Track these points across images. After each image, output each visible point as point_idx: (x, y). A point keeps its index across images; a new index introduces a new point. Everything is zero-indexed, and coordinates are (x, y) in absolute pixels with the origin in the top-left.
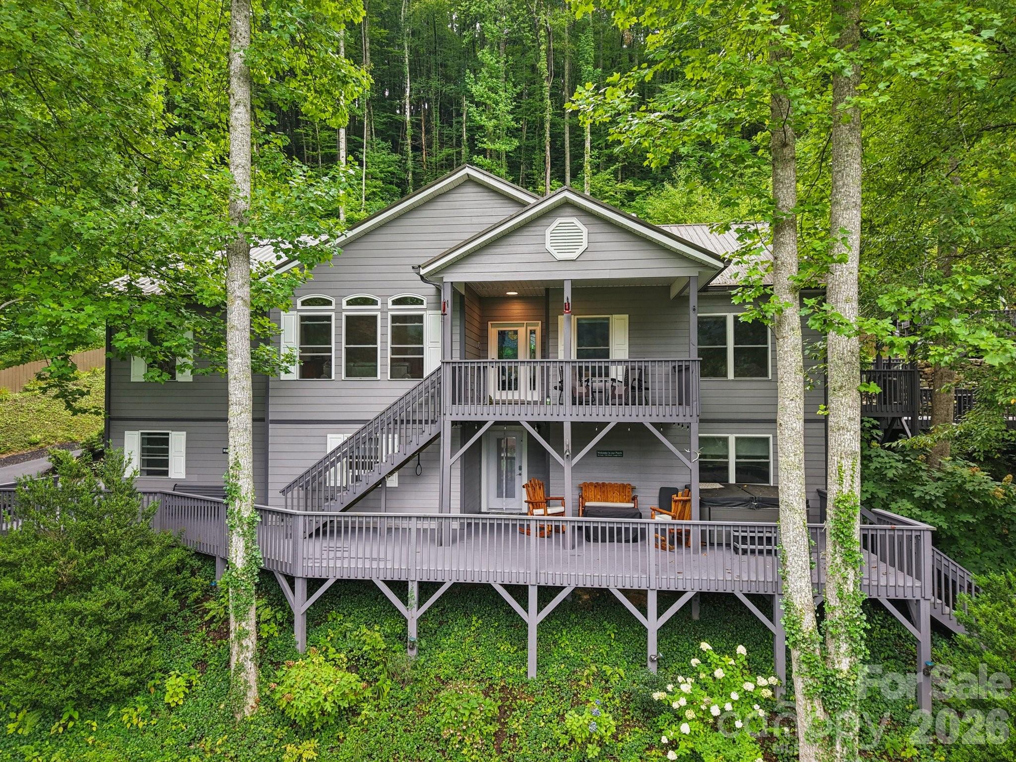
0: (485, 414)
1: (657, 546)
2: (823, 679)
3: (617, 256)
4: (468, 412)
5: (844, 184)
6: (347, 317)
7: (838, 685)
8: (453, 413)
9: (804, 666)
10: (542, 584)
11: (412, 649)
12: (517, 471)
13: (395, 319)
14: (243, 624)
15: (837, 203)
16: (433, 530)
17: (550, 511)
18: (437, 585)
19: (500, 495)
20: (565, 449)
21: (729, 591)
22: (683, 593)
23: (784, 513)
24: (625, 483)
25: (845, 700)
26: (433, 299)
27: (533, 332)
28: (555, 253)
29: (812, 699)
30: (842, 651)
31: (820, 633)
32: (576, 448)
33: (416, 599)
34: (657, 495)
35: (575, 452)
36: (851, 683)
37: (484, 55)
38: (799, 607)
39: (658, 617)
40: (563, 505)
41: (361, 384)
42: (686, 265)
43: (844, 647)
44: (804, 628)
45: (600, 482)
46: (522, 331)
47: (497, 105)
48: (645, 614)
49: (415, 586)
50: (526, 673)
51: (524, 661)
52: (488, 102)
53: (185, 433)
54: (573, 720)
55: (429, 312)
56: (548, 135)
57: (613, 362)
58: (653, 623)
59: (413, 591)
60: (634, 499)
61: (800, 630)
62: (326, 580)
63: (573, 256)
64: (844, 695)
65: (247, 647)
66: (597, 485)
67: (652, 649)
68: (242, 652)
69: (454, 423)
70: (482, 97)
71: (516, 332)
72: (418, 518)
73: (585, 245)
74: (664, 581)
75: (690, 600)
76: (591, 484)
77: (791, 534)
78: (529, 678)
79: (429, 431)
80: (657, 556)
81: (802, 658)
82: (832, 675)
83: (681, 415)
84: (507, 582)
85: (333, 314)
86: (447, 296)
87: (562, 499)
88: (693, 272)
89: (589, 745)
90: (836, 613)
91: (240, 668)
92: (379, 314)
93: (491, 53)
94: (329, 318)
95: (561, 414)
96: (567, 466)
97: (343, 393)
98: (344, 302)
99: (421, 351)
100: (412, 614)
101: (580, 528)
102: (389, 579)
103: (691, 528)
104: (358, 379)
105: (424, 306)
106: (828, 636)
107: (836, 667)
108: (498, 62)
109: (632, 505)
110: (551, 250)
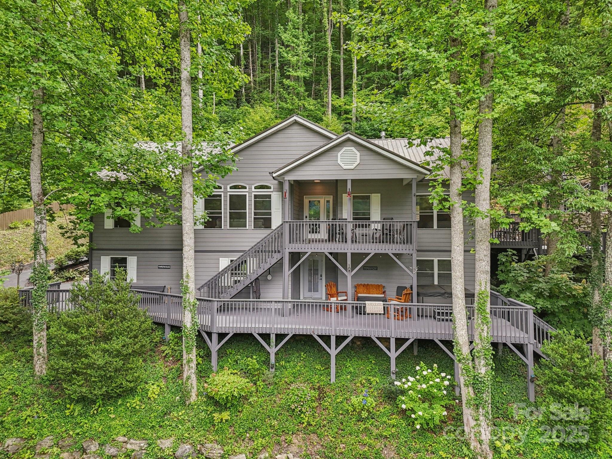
0: (306, 249)
1: (395, 319)
2: (472, 377)
3: (375, 167)
4: (297, 247)
5: (483, 145)
6: (230, 195)
7: (480, 380)
8: (290, 248)
9: (464, 371)
10: (338, 335)
11: (272, 368)
12: (320, 278)
13: (256, 196)
14: (190, 355)
15: (480, 154)
16: (279, 309)
17: (339, 299)
18: (285, 335)
19: (310, 290)
20: (348, 267)
21: (431, 338)
22: (408, 339)
23: (454, 299)
24: (379, 284)
25: (483, 387)
26: (276, 186)
27: (328, 202)
28: (342, 165)
29: (468, 387)
30: (482, 364)
31: (471, 355)
32: (353, 267)
33: (274, 344)
34: (396, 290)
35: (353, 269)
36: (486, 379)
37: (290, 14)
38: (461, 343)
39: (396, 352)
40: (347, 296)
41: (238, 232)
42: (411, 172)
43: (483, 362)
44: (464, 353)
45: (366, 284)
46: (322, 201)
47: (298, 46)
48: (389, 350)
49: (274, 336)
50: (330, 380)
51: (329, 374)
52: (292, 44)
53: (136, 257)
54: (354, 400)
55: (274, 193)
56: (329, 65)
57: (373, 222)
58: (393, 354)
59: (273, 338)
60: (384, 292)
61: (462, 354)
62: (228, 334)
63: (352, 167)
64: (483, 385)
65: (192, 367)
66: (364, 285)
67: (393, 368)
68: (189, 370)
69: (290, 253)
70: (289, 41)
71: (319, 201)
72: (276, 302)
73: (358, 161)
74: (399, 333)
75: (413, 342)
76: (361, 284)
77: (458, 309)
78: (332, 382)
79: (276, 257)
80: (395, 322)
81: (463, 367)
82: (477, 375)
83: (407, 249)
84: (320, 334)
85: (222, 194)
86: (286, 187)
87: (346, 292)
88: (415, 176)
89: (363, 412)
90: (479, 345)
91: (188, 378)
92: (247, 194)
93: (294, 12)
94: (220, 196)
95: (346, 249)
96: (349, 275)
97: (228, 236)
98: (228, 187)
99: (270, 214)
100: (273, 350)
101: (357, 308)
102: (260, 332)
103: (412, 307)
104: (236, 228)
105: (272, 190)
106: (475, 357)
107: (479, 372)
108: (298, 18)
109: (383, 296)
110: (341, 164)
